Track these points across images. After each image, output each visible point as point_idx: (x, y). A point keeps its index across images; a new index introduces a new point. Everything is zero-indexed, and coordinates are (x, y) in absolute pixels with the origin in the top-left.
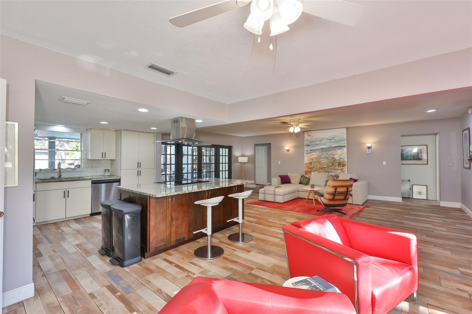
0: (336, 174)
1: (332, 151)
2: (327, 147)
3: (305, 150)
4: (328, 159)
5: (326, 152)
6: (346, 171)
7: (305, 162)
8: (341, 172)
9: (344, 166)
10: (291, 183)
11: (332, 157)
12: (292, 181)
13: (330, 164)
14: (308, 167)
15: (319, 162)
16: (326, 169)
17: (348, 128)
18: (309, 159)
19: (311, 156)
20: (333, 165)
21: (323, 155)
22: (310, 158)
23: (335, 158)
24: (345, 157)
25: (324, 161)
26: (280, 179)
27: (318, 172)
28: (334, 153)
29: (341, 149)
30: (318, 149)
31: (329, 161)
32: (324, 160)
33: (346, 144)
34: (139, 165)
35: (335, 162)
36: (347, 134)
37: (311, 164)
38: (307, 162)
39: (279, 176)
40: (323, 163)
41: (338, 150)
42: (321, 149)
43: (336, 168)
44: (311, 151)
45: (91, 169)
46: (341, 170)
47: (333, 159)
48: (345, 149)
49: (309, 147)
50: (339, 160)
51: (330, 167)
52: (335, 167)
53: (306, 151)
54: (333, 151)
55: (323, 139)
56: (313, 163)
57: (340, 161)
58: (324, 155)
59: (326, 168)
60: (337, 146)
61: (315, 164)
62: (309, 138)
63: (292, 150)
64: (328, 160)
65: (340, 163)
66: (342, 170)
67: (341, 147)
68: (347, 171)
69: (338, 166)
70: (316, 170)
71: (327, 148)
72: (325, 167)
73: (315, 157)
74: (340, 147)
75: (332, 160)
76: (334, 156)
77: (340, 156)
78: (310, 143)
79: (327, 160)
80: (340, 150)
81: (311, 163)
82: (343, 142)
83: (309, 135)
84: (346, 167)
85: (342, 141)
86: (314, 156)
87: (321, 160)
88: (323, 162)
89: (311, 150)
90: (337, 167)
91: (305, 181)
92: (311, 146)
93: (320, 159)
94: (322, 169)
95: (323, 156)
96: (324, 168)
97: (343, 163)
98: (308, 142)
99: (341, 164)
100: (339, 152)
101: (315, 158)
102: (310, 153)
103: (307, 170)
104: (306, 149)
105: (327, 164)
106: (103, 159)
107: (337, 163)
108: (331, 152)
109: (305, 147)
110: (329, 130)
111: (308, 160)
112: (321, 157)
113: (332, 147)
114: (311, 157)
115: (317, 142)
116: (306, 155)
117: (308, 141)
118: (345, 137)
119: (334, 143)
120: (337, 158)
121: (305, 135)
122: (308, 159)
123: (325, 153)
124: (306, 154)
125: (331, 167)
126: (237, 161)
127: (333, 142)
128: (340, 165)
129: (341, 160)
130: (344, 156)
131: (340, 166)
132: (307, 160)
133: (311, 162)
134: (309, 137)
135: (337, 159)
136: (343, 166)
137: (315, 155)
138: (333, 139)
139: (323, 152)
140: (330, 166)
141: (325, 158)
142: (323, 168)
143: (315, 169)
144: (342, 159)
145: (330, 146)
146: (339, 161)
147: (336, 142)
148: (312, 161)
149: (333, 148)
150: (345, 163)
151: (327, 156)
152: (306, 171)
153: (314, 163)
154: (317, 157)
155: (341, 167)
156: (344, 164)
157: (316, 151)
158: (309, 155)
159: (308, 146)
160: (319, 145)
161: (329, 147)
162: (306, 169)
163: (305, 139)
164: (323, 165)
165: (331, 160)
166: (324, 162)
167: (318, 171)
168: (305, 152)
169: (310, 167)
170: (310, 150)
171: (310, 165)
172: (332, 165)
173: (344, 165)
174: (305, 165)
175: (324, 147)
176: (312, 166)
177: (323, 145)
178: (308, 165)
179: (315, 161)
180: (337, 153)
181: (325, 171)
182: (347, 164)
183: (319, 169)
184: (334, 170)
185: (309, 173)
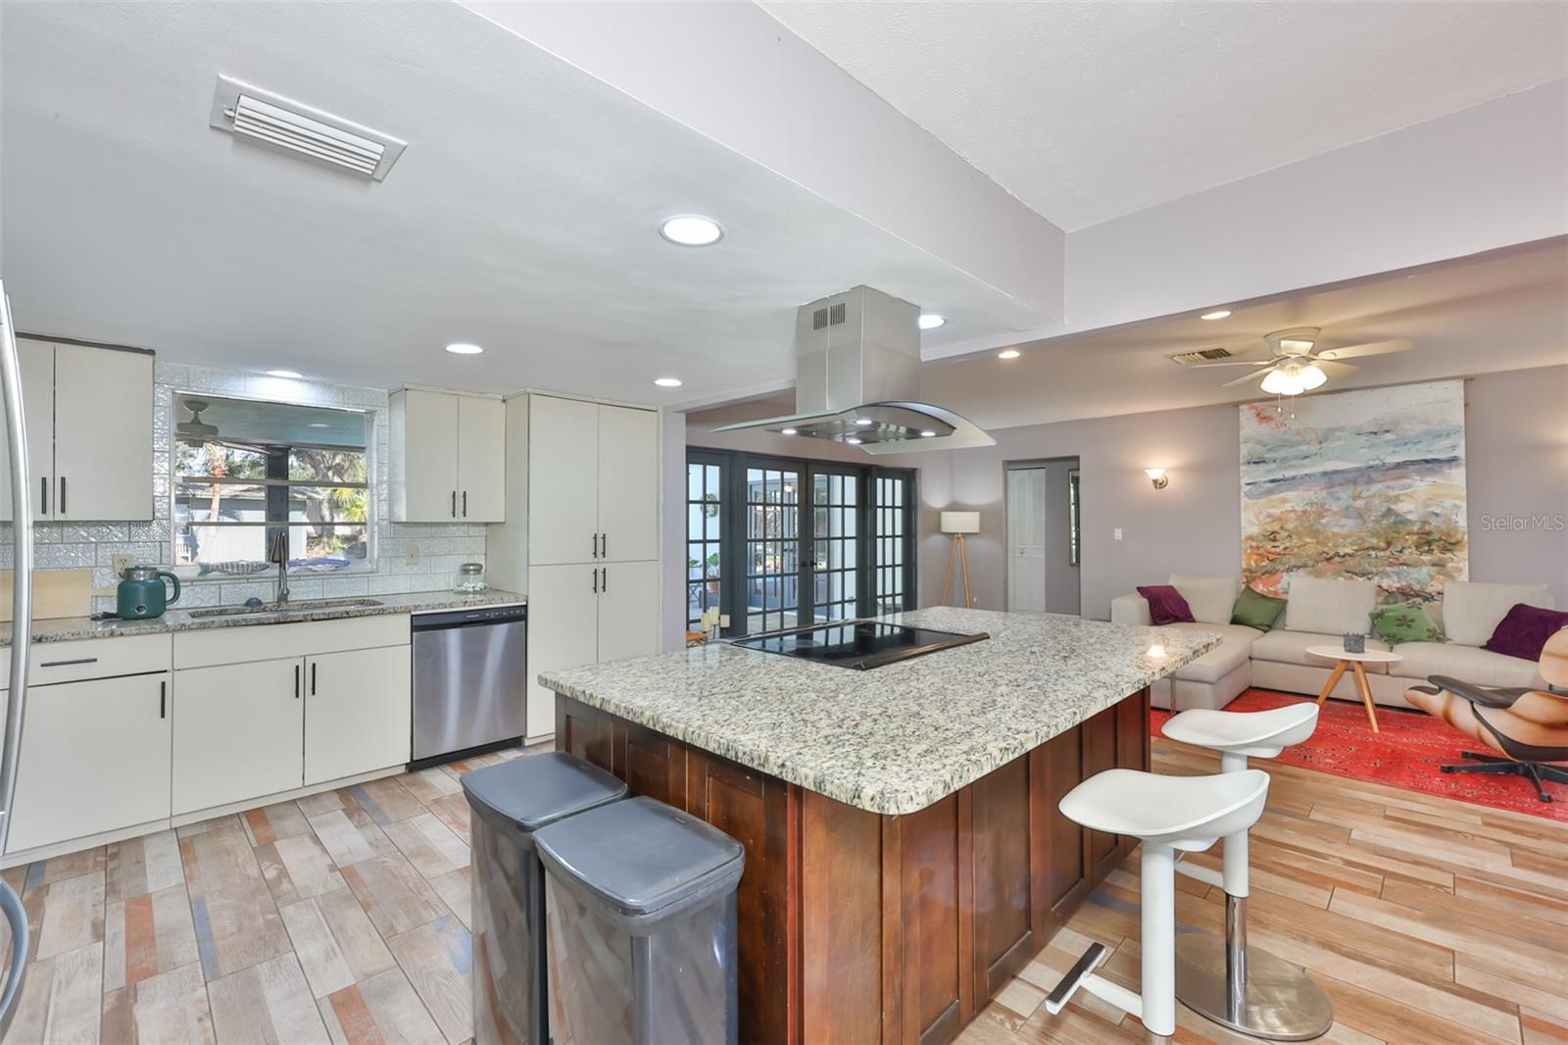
0: (1404, 583)
1: (1386, 484)
2: (1358, 465)
3: (1243, 481)
4: (1361, 516)
5: (1352, 487)
6: (1460, 570)
7: (1245, 533)
8: (1432, 578)
9: (1449, 547)
10: (1194, 621)
11: (1384, 509)
12: (1195, 611)
13: (1374, 541)
14: (1261, 551)
15: (1315, 533)
16: (1351, 563)
17: (1472, 379)
18: (1262, 517)
19: (1272, 507)
20: (1389, 544)
21: (1338, 499)
22: (1269, 516)
23: (1398, 515)
24: (1458, 507)
25: (1342, 527)
26: (1145, 602)
27: (1310, 573)
28: (1392, 493)
29: (1431, 472)
30: (1307, 475)
31: (1371, 525)
32: (1343, 521)
33: (1461, 452)
34: (600, 545)
35: (1398, 533)
36: (1466, 405)
37: (1274, 540)
38: (1255, 530)
39: (1139, 589)
40: (1335, 535)
41: (1417, 478)
42: (1325, 474)
43: (1406, 555)
44: (1273, 484)
45: (408, 564)
46: (1434, 565)
47: (1392, 519)
48: (1458, 476)
49: (1262, 467)
50: (1424, 523)
51: (1373, 553)
52: (1401, 552)
53: (1248, 484)
54: (1392, 483)
55: (1338, 434)
56: (1284, 534)
57: (1427, 528)
58: (1340, 503)
59: (1349, 555)
60: (1412, 463)
61: (1295, 541)
62: (1264, 430)
63: (1173, 481)
64: (1364, 521)
65: (1429, 533)
66: (1439, 565)
67: (1431, 465)
69: (1417, 547)
70: (1299, 568)
71: (1358, 469)
72: (1349, 550)
73: (1294, 511)
74: (1429, 466)
75: (1385, 522)
76: (1393, 507)
77: (1429, 506)
78: (1270, 450)
79: (1358, 521)
80: (1430, 479)
81: (1273, 537)
82: (1448, 442)
83: (1262, 419)
84: (1462, 555)
85: (1439, 436)
86: (1288, 507)
87: (1324, 521)
88: (1336, 530)
89: (1273, 481)
90: (1410, 554)
91: (1259, 613)
92: (1272, 466)
93: (1321, 516)
94: (1328, 560)
95: (1335, 507)
96: (1344, 556)
97: (1449, 535)
98: (1259, 449)
99: (1434, 541)
100: (1422, 485)
101: (1292, 515)
102: (1270, 492)
103: (1253, 564)
104: (1247, 474)
105: (1362, 539)
106: (455, 520)
107: (1409, 534)
108: (1376, 488)
109: (1243, 468)
110: (1368, 392)
111: (1257, 522)
112: (1327, 510)
113: (1384, 464)
114: (1276, 511)
115: (1304, 448)
116: (1252, 501)
117: (1259, 442)
118: (1458, 418)
119: (1396, 446)
120: (1410, 512)
121: (1242, 419)
122: (1258, 519)
123: (1345, 494)
124: (1250, 498)
125: (1382, 553)
126: (937, 529)
127: (1387, 442)
128: (1429, 543)
129: (1434, 522)
130: (1448, 503)
131: (1431, 550)
132: (1251, 523)
133: (1273, 533)
134: (1264, 425)
135: (1411, 517)
136: (1444, 550)
137: (1294, 500)
138: (1388, 432)
139: (1337, 489)
140: (1374, 549)
141: (1347, 512)
142: (1337, 559)
143: (1293, 563)
144: (1440, 519)
145: (1372, 463)
146: (1422, 527)
147: (1404, 442)
148: (1277, 528)
149: (1388, 470)
150: (1459, 537)
151: (1359, 503)
152: (1250, 571)
153: (1290, 536)
154: (1305, 512)
155: (1435, 552)
156: (1453, 541)
157: (1301, 484)
158: (1260, 501)
159: (1255, 463)
160: (1315, 457)
161: (1371, 467)
162: (1249, 559)
163: (1245, 432)
164: (1336, 546)
165: (1376, 521)
166: (1345, 531)
167: (1310, 569)
168: (1245, 489)
169: (1269, 553)
170: (1267, 479)
171: (1269, 546)
172: (1382, 545)
173: (1451, 544)
174: (1243, 544)
175: (1340, 468)
176: (1281, 547)
177: (1337, 458)
178: (1261, 545)
179: (1296, 527)
180: (1413, 492)
181: (1348, 572)
182: (1466, 538)
183: (1317, 562)
184: (1396, 565)
185: (1263, 577)
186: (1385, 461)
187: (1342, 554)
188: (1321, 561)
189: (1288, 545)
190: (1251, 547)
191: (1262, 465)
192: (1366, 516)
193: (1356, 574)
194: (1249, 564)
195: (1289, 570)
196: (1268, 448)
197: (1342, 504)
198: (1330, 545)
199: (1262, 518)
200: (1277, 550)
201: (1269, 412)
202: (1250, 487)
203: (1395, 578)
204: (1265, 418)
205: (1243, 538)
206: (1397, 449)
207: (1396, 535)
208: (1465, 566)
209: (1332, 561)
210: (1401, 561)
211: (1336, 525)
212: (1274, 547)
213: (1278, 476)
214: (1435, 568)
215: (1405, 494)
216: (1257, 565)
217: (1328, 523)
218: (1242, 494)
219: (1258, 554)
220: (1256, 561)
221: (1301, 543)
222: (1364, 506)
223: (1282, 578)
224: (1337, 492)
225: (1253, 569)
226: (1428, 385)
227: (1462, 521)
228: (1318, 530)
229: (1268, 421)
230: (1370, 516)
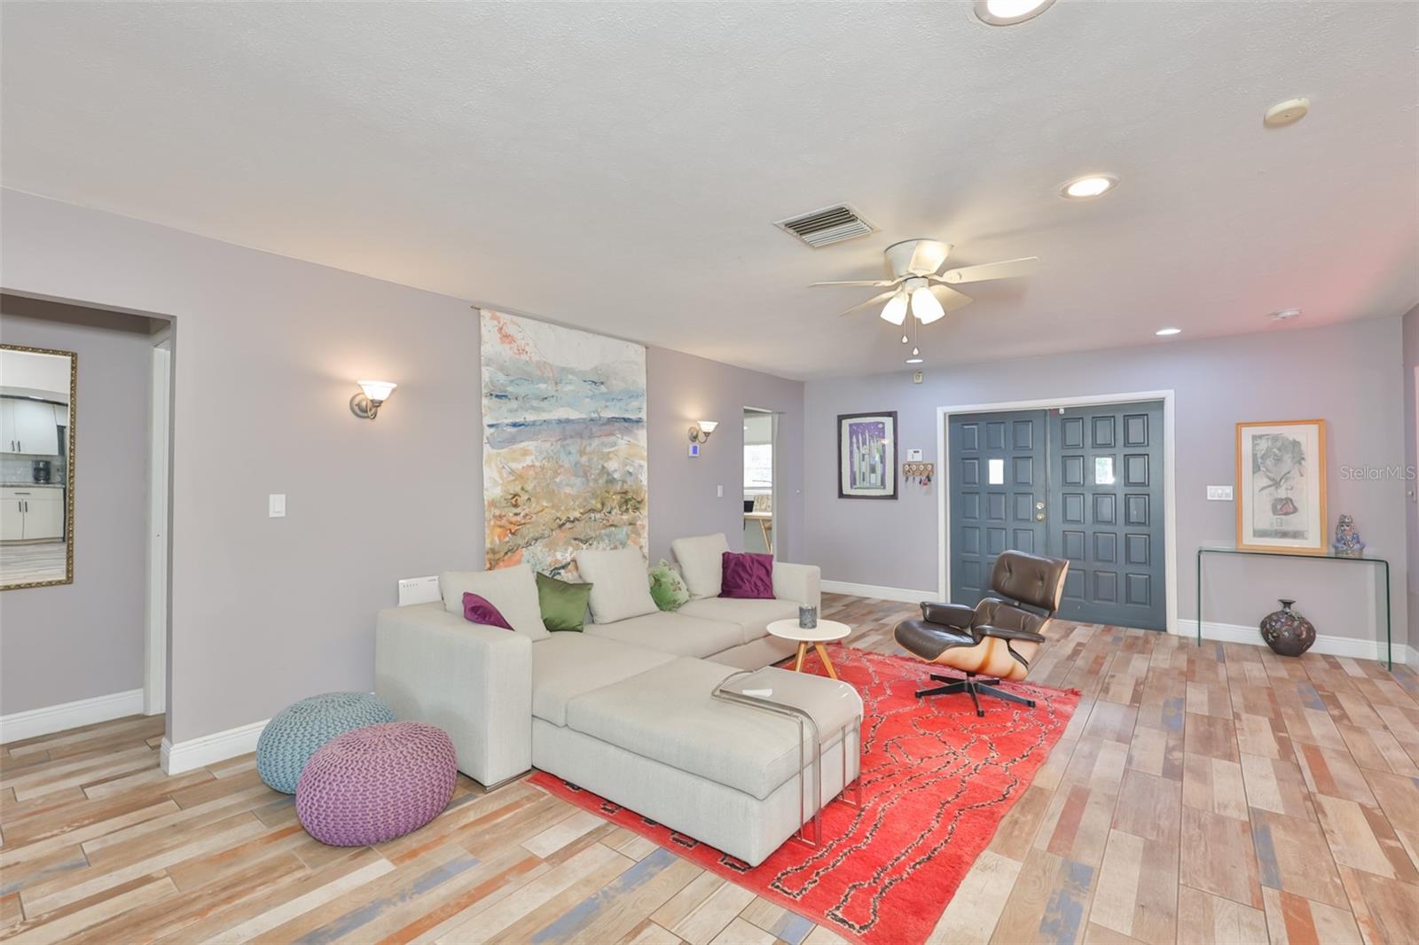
1: (601, 440)
2: (584, 416)
3: (487, 420)
4: (585, 475)
5: (579, 440)
6: (643, 527)
7: (488, 496)
8: (628, 535)
9: (638, 506)
11: (600, 467)
13: (594, 502)
14: (504, 522)
15: (551, 494)
16: (578, 528)
17: (650, 348)
18: (505, 474)
19: (514, 460)
20: (603, 504)
21: (570, 453)
22: (512, 472)
23: (608, 474)
24: (641, 466)
25: (572, 486)
28: (606, 450)
29: (627, 431)
30: (544, 421)
31: (591, 484)
32: (574, 480)
33: (643, 415)
35: (609, 493)
36: (647, 371)
37: (516, 506)
38: (497, 492)
40: (568, 496)
41: (619, 436)
42: (560, 422)
43: (613, 517)
44: (515, 429)
46: (630, 524)
47: (605, 478)
48: (642, 435)
49: (503, 404)
50: (624, 482)
51: (592, 515)
52: (610, 513)
53: (491, 426)
54: (605, 439)
55: (570, 377)
56: (525, 497)
57: (626, 487)
58: (571, 458)
59: (576, 519)
60: (617, 420)
61: (534, 505)
62: (505, 350)
63: (393, 407)
64: (588, 481)
65: (626, 493)
66: (633, 523)
67: (629, 423)
68: (647, 528)
69: (620, 507)
70: (536, 539)
71: (583, 421)
72: (577, 514)
73: (533, 466)
74: (626, 424)
75: (600, 481)
76: (606, 465)
77: (626, 465)
78: (512, 382)
79: (583, 479)
80: (626, 438)
81: (514, 500)
82: (635, 404)
83: (506, 338)
84: (645, 512)
85: (632, 397)
86: (528, 460)
87: (558, 480)
88: (568, 490)
89: (515, 425)
90: (616, 516)
92: (514, 404)
93: (556, 474)
94: (561, 526)
95: (567, 462)
96: (573, 522)
97: (637, 493)
98: (501, 378)
99: (629, 500)
100: (622, 443)
101: (532, 472)
102: (512, 440)
103: (496, 540)
104: (492, 413)
105: (586, 500)
107: (615, 493)
108: (596, 443)
109: (485, 401)
111: (501, 482)
112: (562, 466)
113: (600, 418)
114: (518, 466)
115: (543, 386)
116: (495, 451)
117: (501, 368)
118: (642, 381)
119: (607, 400)
120: (616, 471)
121: (484, 331)
122: (501, 474)
123: (574, 448)
124: (493, 447)
125: (598, 516)
127: (602, 394)
128: (626, 502)
130: (638, 462)
131: (627, 509)
132: (494, 483)
133: (515, 495)
134: (507, 346)
135: (616, 476)
136: (636, 509)
137: (534, 453)
138: (602, 383)
139: (569, 441)
140: (592, 510)
141: (575, 469)
142: (568, 525)
143: (531, 535)
144: (632, 478)
145: (594, 415)
146: (622, 486)
147: (611, 398)
148: (518, 489)
149: (603, 424)
150: (643, 496)
151: (584, 460)
153: (529, 499)
154: (542, 468)
155: (630, 510)
156: (640, 500)
157: (540, 432)
158: (503, 451)
159: (497, 396)
160: (553, 400)
161: (592, 420)
162: (492, 534)
163: (486, 350)
164: (567, 510)
165: (595, 481)
166: (574, 492)
167: (544, 541)
168: (488, 431)
169: (511, 523)
170: (510, 421)
171: (510, 512)
172: (599, 506)
173: (639, 502)
174: (487, 515)
175: (571, 418)
176: (522, 515)
177: (569, 405)
178: (503, 514)
179: (535, 486)
180: (617, 451)
181: (575, 539)
182: (646, 496)
183: (552, 530)
184: (607, 527)
185: (506, 558)
186: (602, 415)
187: (572, 519)
188: (556, 529)
189: (527, 511)
190: (494, 517)
191: (504, 400)
192: (589, 474)
193: (581, 541)
194: (492, 541)
195: (528, 544)
196: (511, 378)
197: (574, 458)
198: (563, 508)
199: (505, 476)
200: (518, 518)
201: (511, 330)
202: (492, 430)
203: (607, 541)
204: (507, 336)
205: (486, 503)
206: (608, 404)
207: (607, 495)
208: (646, 522)
209: (564, 527)
210: (611, 523)
211: (568, 485)
212: (516, 514)
213: (520, 420)
214: (630, 527)
215: (613, 452)
216: (500, 540)
217: (561, 482)
218: (485, 441)
219: (501, 527)
220: (499, 537)
221: (539, 508)
222: (587, 464)
223: (522, 555)
224: (568, 445)
225: (497, 550)
226: (627, 343)
227: (645, 482)
228: (553, 491)
229: (510, 343)
230: (591, 474)
